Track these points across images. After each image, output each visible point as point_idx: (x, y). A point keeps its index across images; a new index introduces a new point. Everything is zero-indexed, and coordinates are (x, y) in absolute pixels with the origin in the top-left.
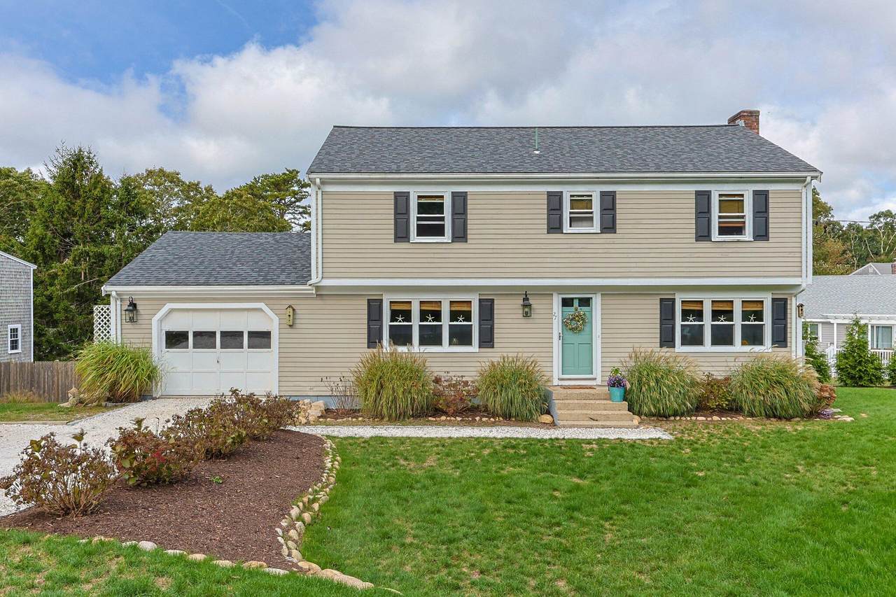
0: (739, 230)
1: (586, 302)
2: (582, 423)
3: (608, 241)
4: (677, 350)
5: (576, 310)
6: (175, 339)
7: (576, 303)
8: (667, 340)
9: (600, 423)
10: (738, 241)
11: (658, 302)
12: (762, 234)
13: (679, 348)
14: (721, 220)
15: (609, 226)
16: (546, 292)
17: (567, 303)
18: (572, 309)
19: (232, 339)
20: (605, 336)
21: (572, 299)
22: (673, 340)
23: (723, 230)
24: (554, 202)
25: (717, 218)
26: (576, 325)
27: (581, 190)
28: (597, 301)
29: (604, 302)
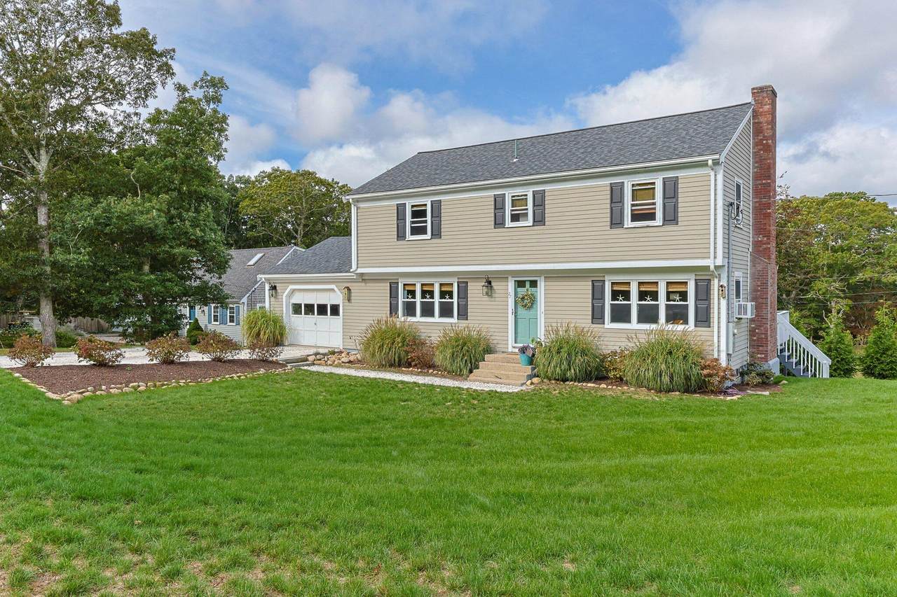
0: (651, 216)
1: (534, 284)
2: (489, 379)
3: (539, 232)
4: (607, 326)
5: (527, 290)
6: (297, 309)
7: (528, 285)
8: (597, 316)
9: (501, 381)
10: (648, 227)
11: (590, 283)
12: (671, 218)
13: (609, 325)
14: (634, 208)
15: (539, 220)
16: (503, 276)
17: (520, 284)
18: (525, 289)
19: (322, 310)
20: (547, 312)
21: (525, 281)
22: (602, 317)
23: (635, 217)
24: (499, 204)
25: (630, 205)
26: (527, 303)
27: (519, 191)
28: (542, 284)
29: (547, 283)
